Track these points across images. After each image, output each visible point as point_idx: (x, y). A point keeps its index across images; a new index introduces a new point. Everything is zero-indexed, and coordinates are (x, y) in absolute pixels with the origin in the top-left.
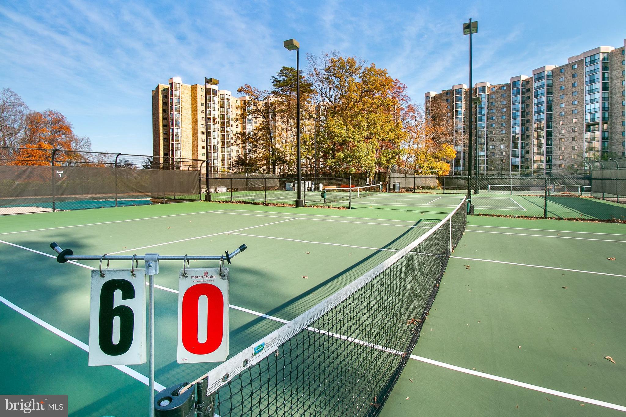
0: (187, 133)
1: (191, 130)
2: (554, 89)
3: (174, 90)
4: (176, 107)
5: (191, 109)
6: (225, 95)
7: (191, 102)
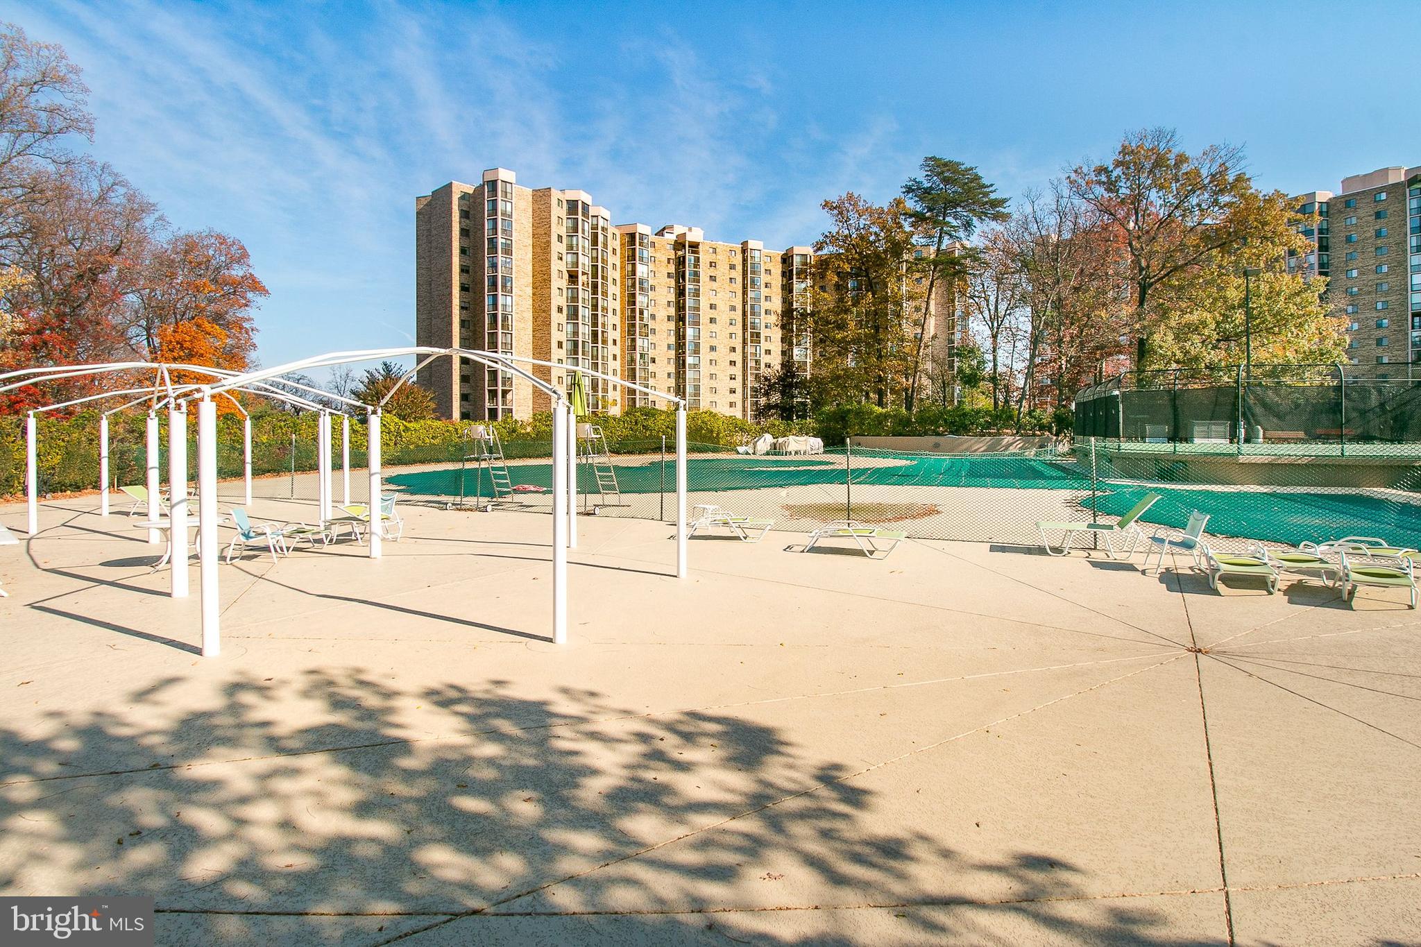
0: (523, 309)
1: (530, 302)
2: (1331, 241)
3: (500, 198)
4: (504, 241)
5: (531, 248)
6: (599, 217)
7: (530, 230)
